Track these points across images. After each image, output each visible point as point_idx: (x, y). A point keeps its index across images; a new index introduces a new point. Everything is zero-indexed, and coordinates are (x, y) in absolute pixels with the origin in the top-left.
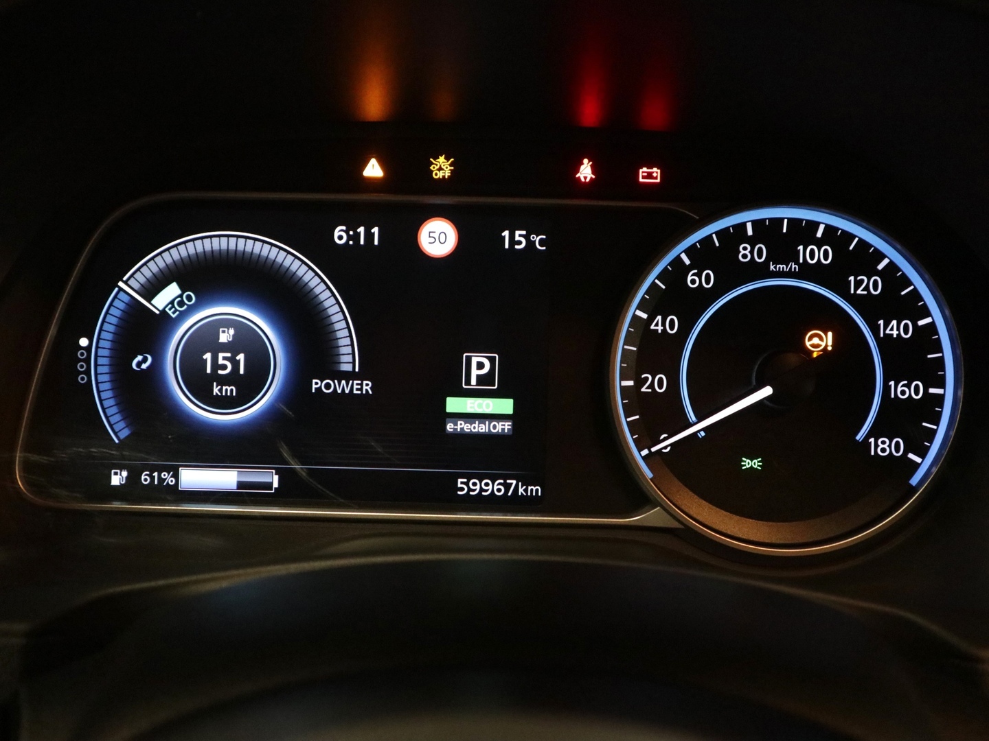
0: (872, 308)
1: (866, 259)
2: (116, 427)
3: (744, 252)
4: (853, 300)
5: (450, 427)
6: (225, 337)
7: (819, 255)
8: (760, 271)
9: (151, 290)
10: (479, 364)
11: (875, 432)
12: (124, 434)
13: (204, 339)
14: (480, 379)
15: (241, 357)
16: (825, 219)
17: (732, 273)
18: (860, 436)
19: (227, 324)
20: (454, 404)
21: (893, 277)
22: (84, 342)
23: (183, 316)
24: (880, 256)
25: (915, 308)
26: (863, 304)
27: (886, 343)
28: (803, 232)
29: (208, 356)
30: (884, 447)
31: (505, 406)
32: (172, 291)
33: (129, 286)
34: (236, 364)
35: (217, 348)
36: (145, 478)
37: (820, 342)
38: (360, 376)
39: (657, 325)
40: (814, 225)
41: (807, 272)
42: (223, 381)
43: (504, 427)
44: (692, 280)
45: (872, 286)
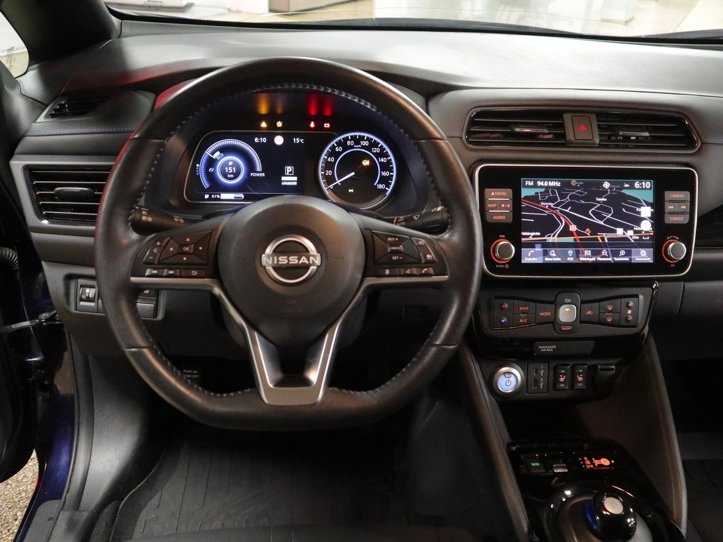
0: (378, 155)
1: (376, 144)
2: (206, 185)
3: (349, 143)
4: (373, 153)
5: (283, 184)
6: (231, 163)
7: (365, 143)
8: (352, 147)
9: (213, 153)
10: (289, 169)
11: (379, 183)
12: (208, 186)
13: (226, 164)
14: (290, 173)
15: (234, 168)
16: (366, 135)
17: (346, 148)
18: (375, 184)
19: (231, 161)
20: (283, 178)
21: (382, 148)
22: (198, 165)
23: (220, 159)
24: (379, 143)
25: (386, 155)
27: (381, 163)
28: (362, 138)
29: (226, 168)
30: (380, 186)
31: (295, 178)
32: (218, 153)
33: (208, 152)
34: (233, 170)
35: (228, 166)
36: (213, 196)
37: (366, 163)
38: (262, 172)
39: (329, 160)
40: (364, 137)
41: (363, 147)
42: (230, 174)
43: (295, 183)
44: (337, 149)
45: (377, 150)
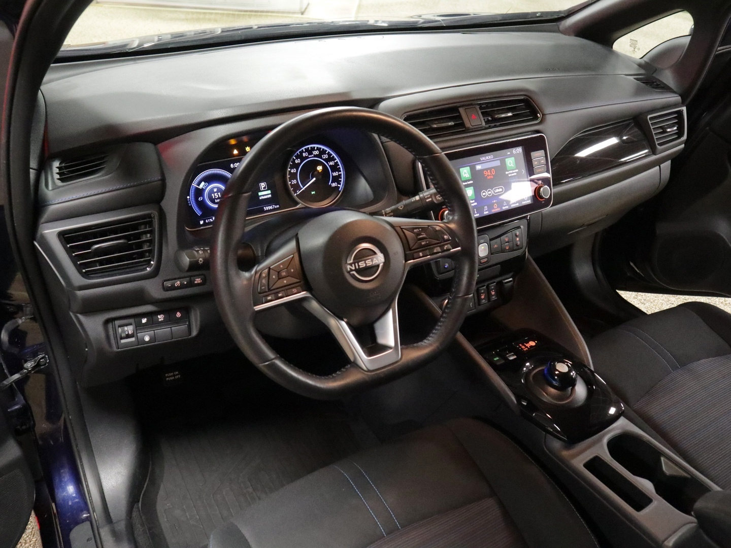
0: (327, 160)
1: (324, 152)
2: (199, 213)
3: (304, 155)
4: (324, 159)
5: (260, 198)
6: (215, 190)
7: (316, 152)
8: (307, 158)
9: (199, 184)
10: (263, 185)
11: (332, 182)
12: (201, 213)
13: (211, 191)
14: (264, 188)
15: (219, 194)
16: (316, 146)
17: (303, 159)
18: (330, 184)
19: (215, 188)
20: (260, 194)
21: (329, 154)
22: (188, 197)
23: (206, 188)
24: (326, 151)
25: (333, 159)
26: (326, 160)
27: (330, 166)
28: (313, 149)
29: (213, 195)
30: (334, 185)
31: (269, 192)
32: (203, 183)
33: (194, 184)
34: (218, 195)
35: (214, 193)
36: (207, 221)
37: (320, 168)
39: (292, 171)
40: (314, 147)
41: (315, 156)
42: (217, 199)
43: (270, 196)
44: (297, 161)
45: (326, 156)
